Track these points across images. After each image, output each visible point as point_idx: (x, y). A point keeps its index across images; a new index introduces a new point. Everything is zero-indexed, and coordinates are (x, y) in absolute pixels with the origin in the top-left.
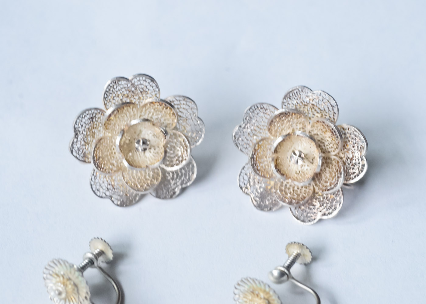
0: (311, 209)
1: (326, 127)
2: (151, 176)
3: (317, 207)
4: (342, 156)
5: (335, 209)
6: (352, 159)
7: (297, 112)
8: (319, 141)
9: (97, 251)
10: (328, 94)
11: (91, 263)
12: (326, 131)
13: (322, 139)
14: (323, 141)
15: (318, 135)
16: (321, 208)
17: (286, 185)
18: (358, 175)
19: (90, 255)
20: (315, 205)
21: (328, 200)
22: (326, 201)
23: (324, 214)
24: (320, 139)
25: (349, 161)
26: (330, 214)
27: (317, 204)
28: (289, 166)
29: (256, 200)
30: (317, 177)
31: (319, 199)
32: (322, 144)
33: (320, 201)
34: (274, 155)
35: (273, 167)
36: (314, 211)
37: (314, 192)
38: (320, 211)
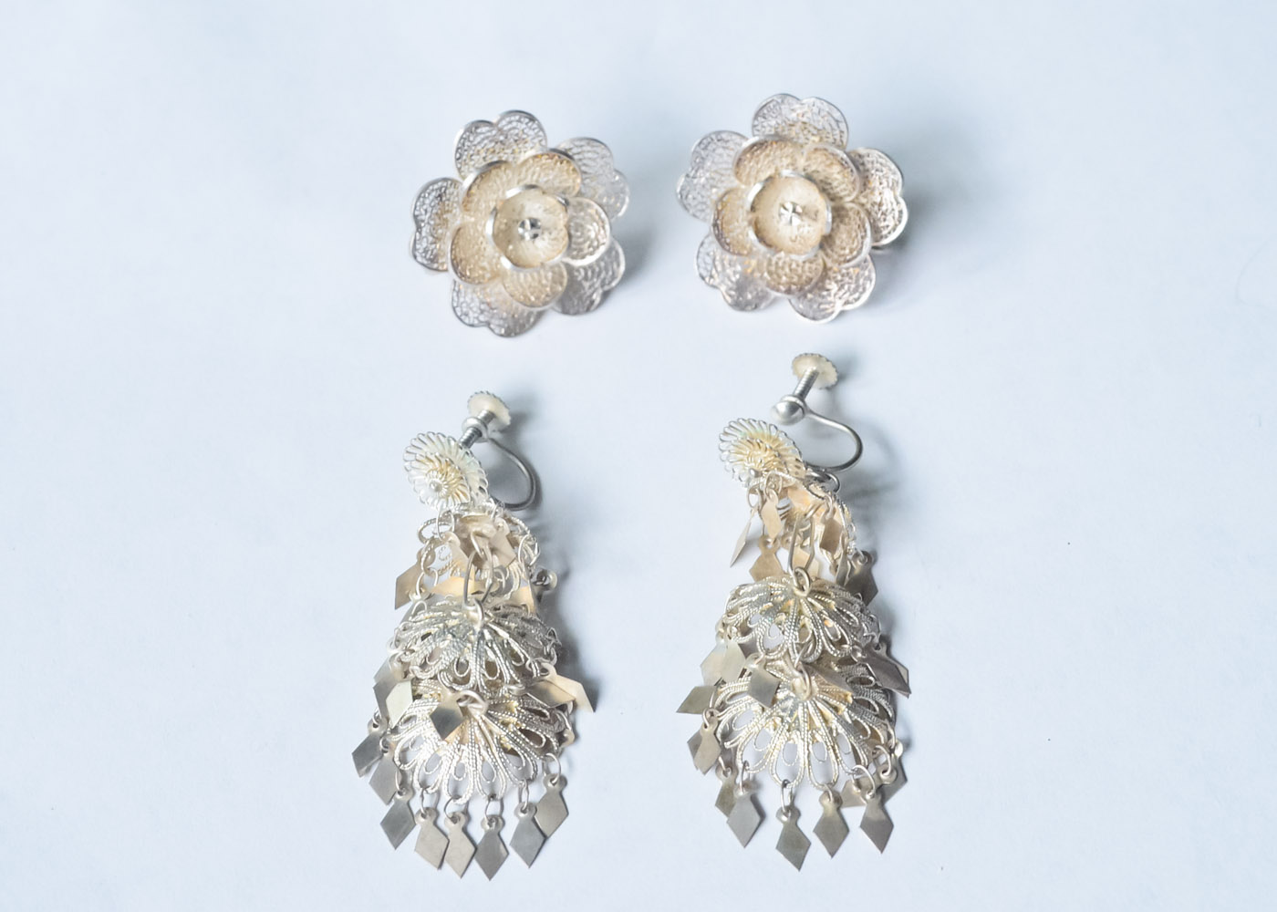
0: (824, 297)
1: (831, 157)
2: (550, 278)
3: (833, 292)
4: (863, 200)
5: (864, 290)
6: (880, 204)
7: (779, 139)
8: (822, 181)
9: (482, 415)
10: (826, 102)
11: (477, 434)
12: (832, 164)
13: (826, 178)
14: (830, 181)
15: (818, 171)
16: (841, 293)
17: (777, 263)
18: (894, 229)
19: (474, 422)
20: (831, 289)
21: (851, 278)
22: (847, 279)
23: (847, 303)
24: (823, 178)
25: (876, 208)
26: (857, 300)
27: (833, 287)
28: (778, 230)
29: (730, 296)
30: (827, 243)
31: (835, 278)
32: (828, 187)
33: (837, 282)
34: (751, 216)
35: (752, 236)
36: (829, 299)
37: (825, 268)
38: (840, 298)
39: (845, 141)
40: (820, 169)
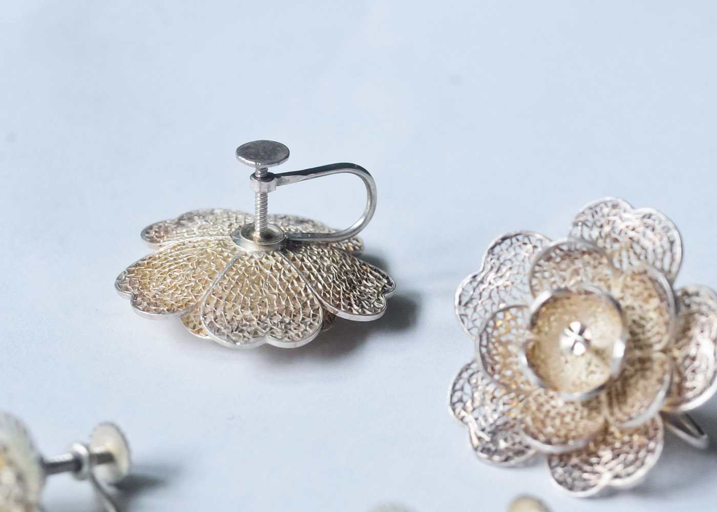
0: (591, 465)
1: (650, 285)
3: (604, 460)
4: (676, 353)
5: (643, 464)
6: (694, 359)
7: (594, 251)
8: (634, 322)
9: (98, 450)
10: (666, 216)
11: (75, 466)
12: (650, 296)
13: (642, 318)
14: (643, 322)
15: (633, 308)
16: (613, 463)
17: (548, 412)
18: (701, 393)
19: (82, 451)
20: (602, 457)
21: (631, 447)
22: (626, 448)
23: (617, 476)
24: (636, 318)
25: (687, 362)
26: (629, 475)
27: (606, 454)
28: (563, 371)
29: (480, 438)
30: (618, 399)
31: (612, 444)
32: (638, 330)
33: (613, 449)
34: (529, 335)
35: (523, 360)
36: (598, 468)
37: (606, 430)
38: (610, 470)
39: (674, 269)
40: (636, 305)
